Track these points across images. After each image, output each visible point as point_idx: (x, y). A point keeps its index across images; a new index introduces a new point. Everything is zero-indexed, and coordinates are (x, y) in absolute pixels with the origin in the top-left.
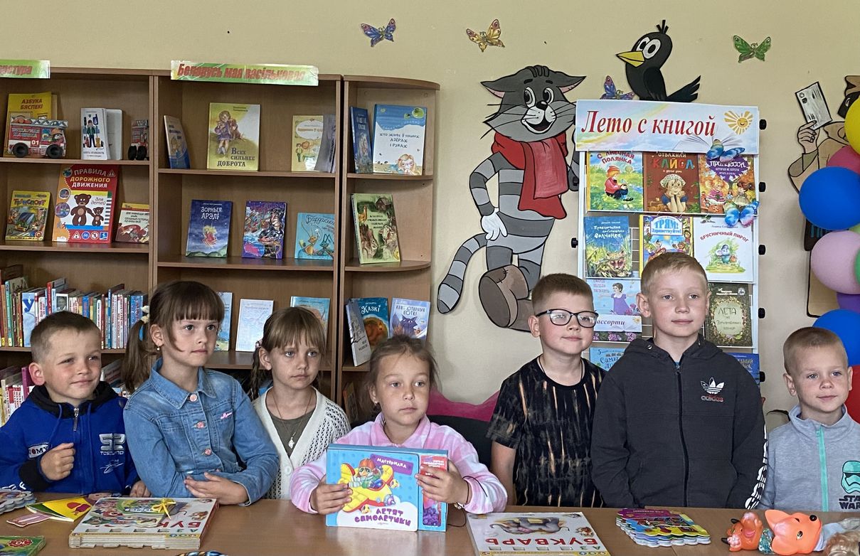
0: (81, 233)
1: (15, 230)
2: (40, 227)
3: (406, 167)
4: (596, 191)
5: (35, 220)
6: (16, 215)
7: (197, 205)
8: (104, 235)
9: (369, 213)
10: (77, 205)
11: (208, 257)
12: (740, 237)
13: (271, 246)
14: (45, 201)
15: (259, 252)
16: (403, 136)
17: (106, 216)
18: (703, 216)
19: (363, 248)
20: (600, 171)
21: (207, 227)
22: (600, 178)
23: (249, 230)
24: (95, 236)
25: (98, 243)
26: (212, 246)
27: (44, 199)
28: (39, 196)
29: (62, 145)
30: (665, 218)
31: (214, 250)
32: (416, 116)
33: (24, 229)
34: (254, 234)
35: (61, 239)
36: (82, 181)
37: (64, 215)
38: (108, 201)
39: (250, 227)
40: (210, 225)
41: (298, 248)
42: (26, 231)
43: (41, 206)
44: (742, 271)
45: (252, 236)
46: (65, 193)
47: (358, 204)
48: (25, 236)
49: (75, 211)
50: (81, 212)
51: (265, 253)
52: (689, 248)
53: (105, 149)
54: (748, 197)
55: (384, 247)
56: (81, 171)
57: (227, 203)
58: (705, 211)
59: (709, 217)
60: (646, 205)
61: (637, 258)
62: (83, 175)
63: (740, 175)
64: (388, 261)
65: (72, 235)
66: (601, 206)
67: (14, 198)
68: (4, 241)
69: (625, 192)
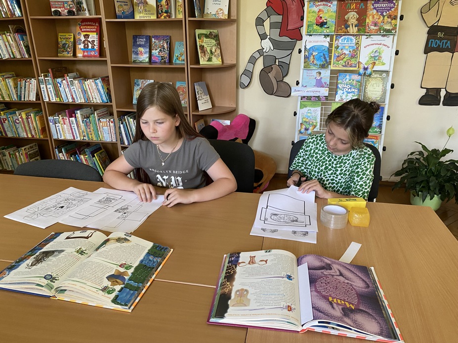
0: (87, 52)
1: (61, 51)
2: (70, 50)
3: (220, 15)
4: (311, 23)
5: (69, 46)
6: (61, 44)
7: (135, 38)
8: (96, 53)
9: (205, 39)
10: (84, 39)
11: (141, 62)
12: (385, 45)
13: (163, 57)
14: (71, 38)
15: (158, 60)
17: (97, 44)
18: (367, 35)
19: (201, 57)
20: (313, 12)
22: (313, 16)
24: (93, 53)
25: (94, 56)
26: (142, 57)
28: (69, 35)
29: (74, 10)
30: (346, 37)
31: (143, 59)
33: (65, 51)
34: (156, 51)
35: (80, 55)
36: (86, 28)
37: (80, 44)
38: (97, 37)
39: (154, 48)
40: (141, 47)
41: (175, 58)
43: (70, 40)
44: (384, 64)
46: (79, 34)
47: (198, 35)
48: (65, 54)
49: (84, 42)
50: (86, 42)
51: (161, 60)
52: (357, 53)
53: (87, 12)
54: (393, 24)
55: (213, 56)
56: (85, 23)
57: (147, 36)
58: (368, 33)
59: (370, 35)
60: (336, 30)
61: (330, 58)
62: (85, 25)
63: (390, 11)
64: (215, 63)
65: (84, 53)
66: (312, 32)
67: (59, 37)
68: (58, 56)
69: (326, 23)
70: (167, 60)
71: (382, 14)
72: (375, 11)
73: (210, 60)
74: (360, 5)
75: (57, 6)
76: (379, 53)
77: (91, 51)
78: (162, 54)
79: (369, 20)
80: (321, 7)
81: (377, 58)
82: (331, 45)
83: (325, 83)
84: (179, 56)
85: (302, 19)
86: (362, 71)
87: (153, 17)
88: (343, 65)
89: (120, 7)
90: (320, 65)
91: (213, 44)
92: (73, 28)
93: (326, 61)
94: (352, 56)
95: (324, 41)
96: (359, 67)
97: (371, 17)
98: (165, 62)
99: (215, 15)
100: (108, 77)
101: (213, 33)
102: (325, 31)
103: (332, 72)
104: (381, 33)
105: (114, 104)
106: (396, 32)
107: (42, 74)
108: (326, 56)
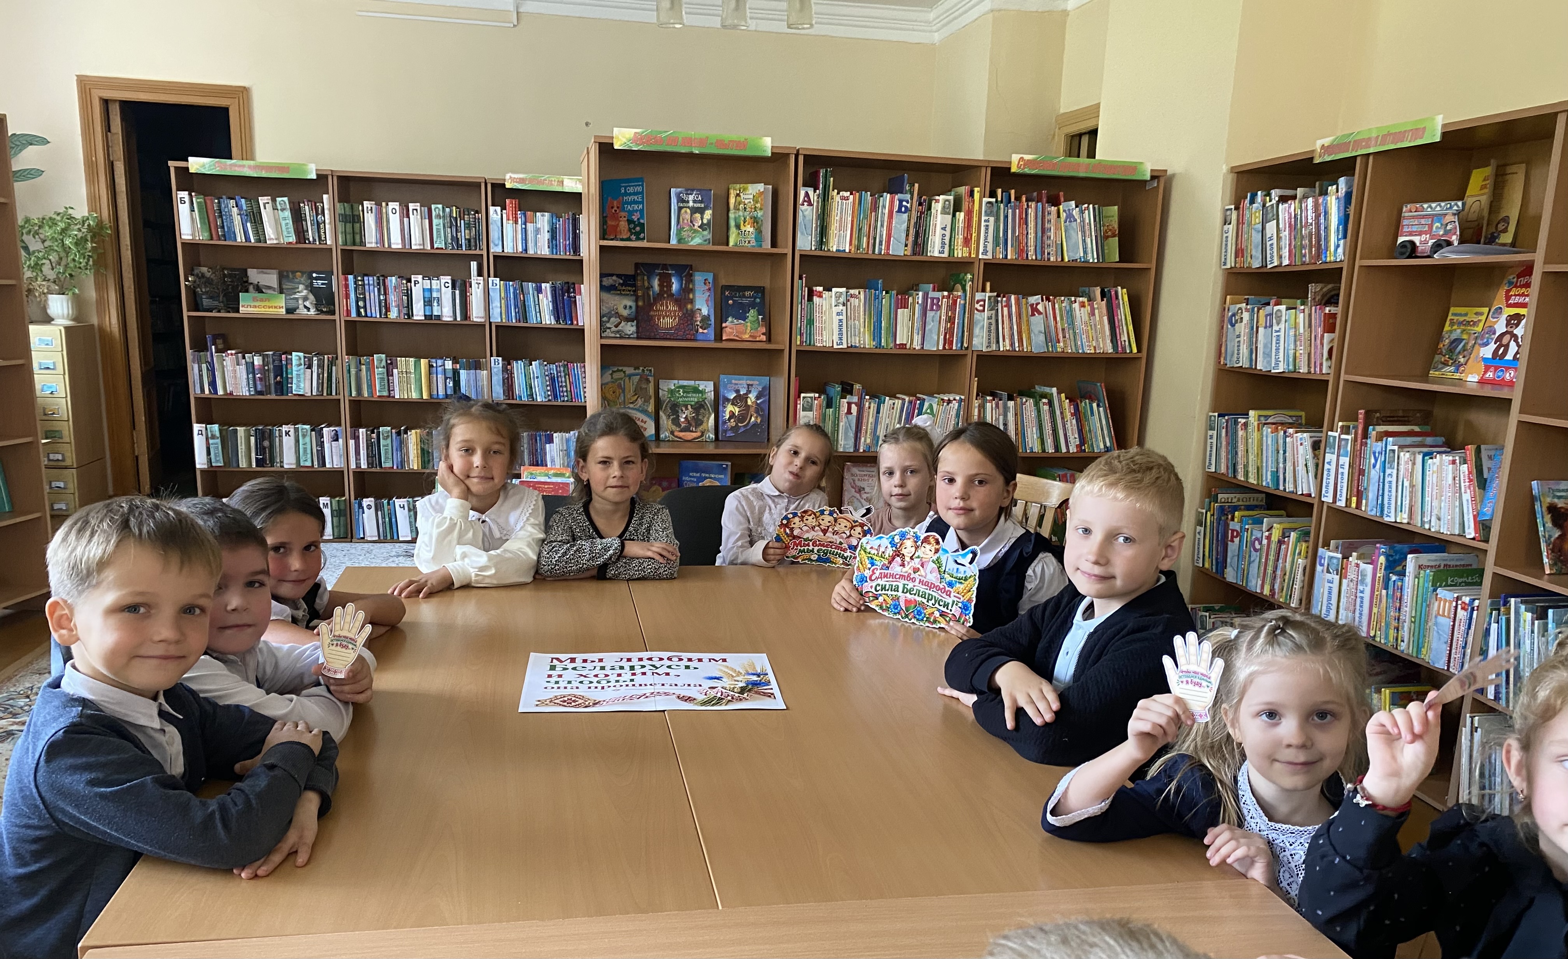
1: (1441, 362)
2: (1466, 360)
5: (1464, 349)
6: (1447, 341)
10: (1505, 330)
14: (1480, 321)
24: (1509, 375)
27: (1480, 318)
28: (1476, 314)
33: (1450, 363)
35: (1470, 380)
36: (1518, 294)
42: (1452, 365)
43: (1475, 328)
46: (1498, 312)
48: (1448, 371)
50: (1506, 339)
56: (1526, 279)
65: (1485, 372)
67: (1449, 318)
68: (1425, 378)
77: (1507, 369)
107: (1340, 424)
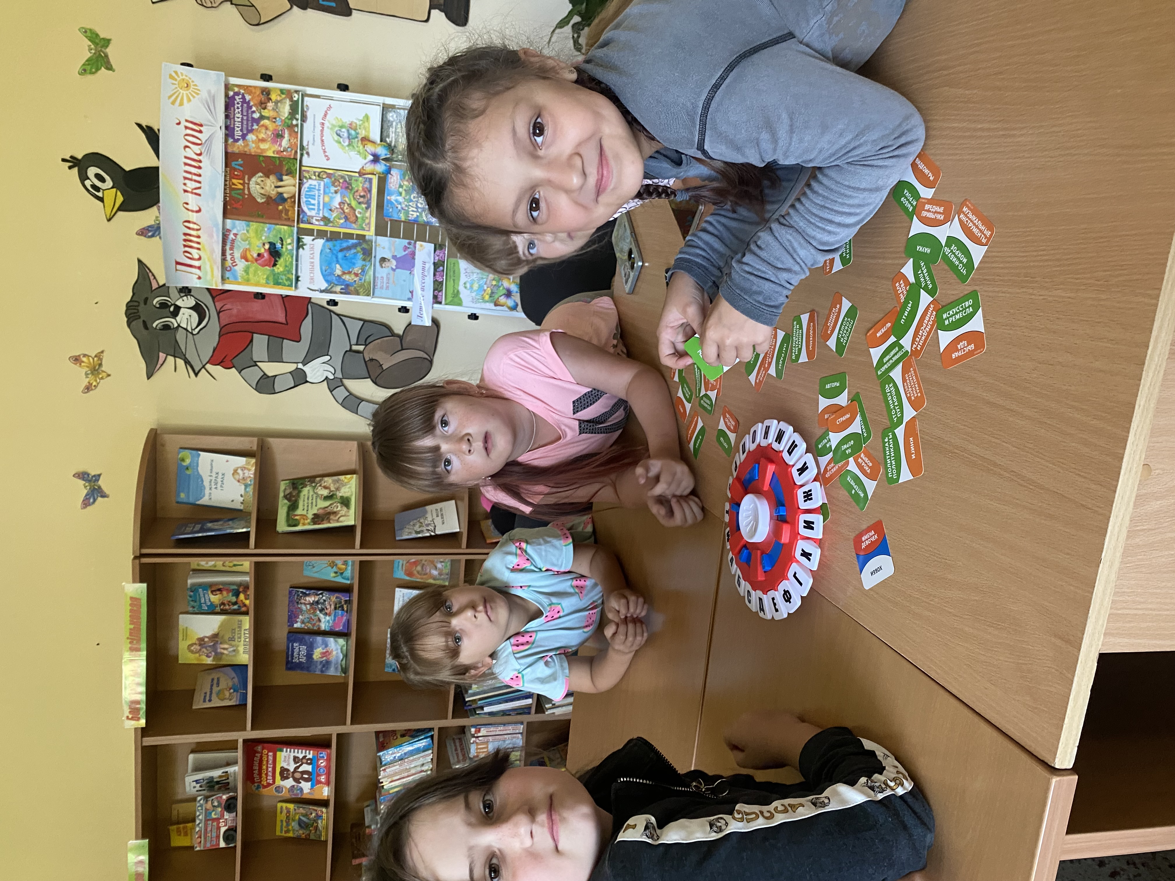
1: (316, 832)
2: (313, 812)
3: (246, 475)
4: (271, 278)
5: (305, 815)
7: (291, 666)
8: (321, 755)
9: (299, 511)
10: (291, 779)
11: (346, 656)
12: (325, 115)
13: (336, 604)
14: (286, 807)
15: (342, 616)
16: (211, 476)
17: (302, 752)
18: (302, 155)
19: (338, 521)
20: (247, 271)
21: (315, 657)
22: (255, 272)
23: (319, 625)
24: (323, 763)
25: (329, 760)
26: (334, 653)
27: (284, 808)
28: (281, 812)
29: (224, 797)
30: (303, 199)
31: (339, 651)
32: (187, 462)
33: (315, 824)
34: (323, 620)
35: (326, 792)
36: (267, 774)
37: (301, 790)
38: (287, 751)
39: (315, 624)
40: (312, 654)
41: (339, 580)
42: (317, 823)
43: (291, 810)
44: (367, 117)
45: (325, 623)
46: (278, 789)
47: (289, 526)
48: (321, 824)
49: (297, 780)
50: (297, 775)
51: (343, 610)
52: (339, 175)
53: (231, 769)
54: (279, 98)
55: (339, 494)
56: (255, 775)
57: (288, 638)
58: (296, 152)
59: (302, 148)
60: (289, 222)
61: (349, 236)
62: (260, 774)
63: (252, 103)
64: (354, 490)
66: (290, 276)
68: (326, 842)
69: (273, 245)
70: (344, 598)
71: (257, 121)
72: (251, 137)
73: (345, 502)
74: (235, 170)
75: (214, 835)
76: (342, 127)
78: (330, 608)
79: (269, 150)
80: (237, 254)
81: (353, 132)
82: (321, 234)
83: (406, 248)
84: (335, 569)
85: (261, 296)
86: (380, 168)
87: (247, 622)
88: (367, 208)
89: (221, 696)
90: (364, 260)
91: (311, 493)
92: (266, 803)
93: (354, 246)
94: (347, 188)
95: (312, 248)
96: (373, 174)
97: (263, 146)
98: (349, 602)
99: (246, 486)
100: (377, 733)
101: (288, 492)
102: (289, 247)
103: (380, 231)
104: (297, 125)
105: (436, 724)
106: (297, 92)
108: (345, 245)
